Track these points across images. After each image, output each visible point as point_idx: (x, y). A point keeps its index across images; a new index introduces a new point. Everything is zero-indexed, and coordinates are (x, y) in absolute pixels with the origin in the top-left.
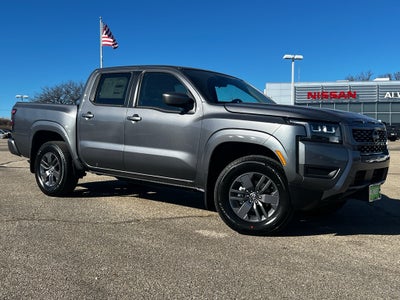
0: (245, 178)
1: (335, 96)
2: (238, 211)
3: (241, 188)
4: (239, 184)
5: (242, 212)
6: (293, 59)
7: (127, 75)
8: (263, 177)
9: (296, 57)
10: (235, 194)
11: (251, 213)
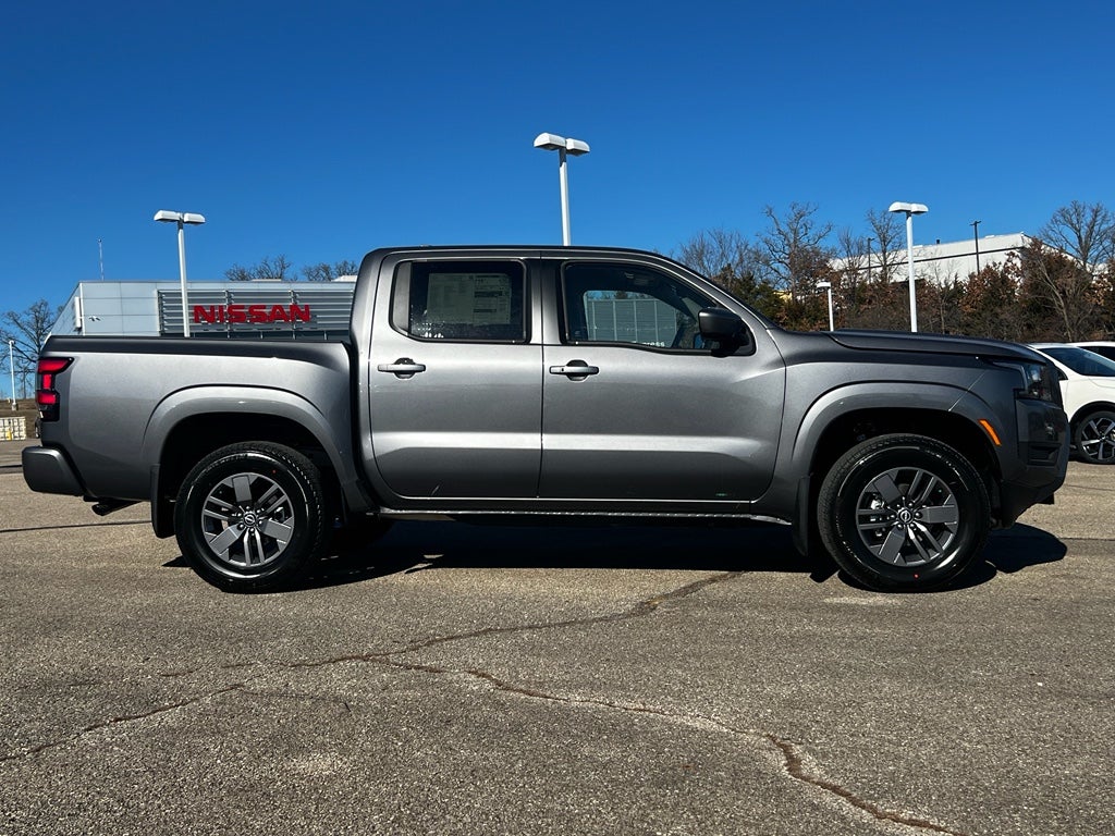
0: (883, 481)
1: (261, 317)
2: (879, 550)
3: (874, 504)
4: (870, 497)
5: (887, 551)
6: (181, 223)
7: (511, 271)
8: (919, 473)
9: (187, 218)
10: (865, 519)
11: (908, 550)
